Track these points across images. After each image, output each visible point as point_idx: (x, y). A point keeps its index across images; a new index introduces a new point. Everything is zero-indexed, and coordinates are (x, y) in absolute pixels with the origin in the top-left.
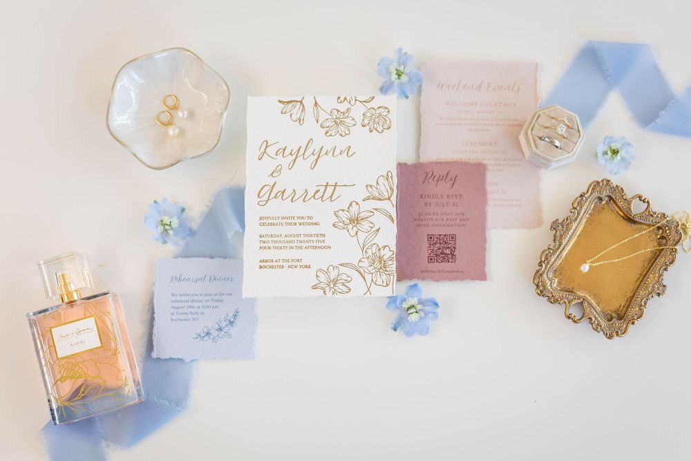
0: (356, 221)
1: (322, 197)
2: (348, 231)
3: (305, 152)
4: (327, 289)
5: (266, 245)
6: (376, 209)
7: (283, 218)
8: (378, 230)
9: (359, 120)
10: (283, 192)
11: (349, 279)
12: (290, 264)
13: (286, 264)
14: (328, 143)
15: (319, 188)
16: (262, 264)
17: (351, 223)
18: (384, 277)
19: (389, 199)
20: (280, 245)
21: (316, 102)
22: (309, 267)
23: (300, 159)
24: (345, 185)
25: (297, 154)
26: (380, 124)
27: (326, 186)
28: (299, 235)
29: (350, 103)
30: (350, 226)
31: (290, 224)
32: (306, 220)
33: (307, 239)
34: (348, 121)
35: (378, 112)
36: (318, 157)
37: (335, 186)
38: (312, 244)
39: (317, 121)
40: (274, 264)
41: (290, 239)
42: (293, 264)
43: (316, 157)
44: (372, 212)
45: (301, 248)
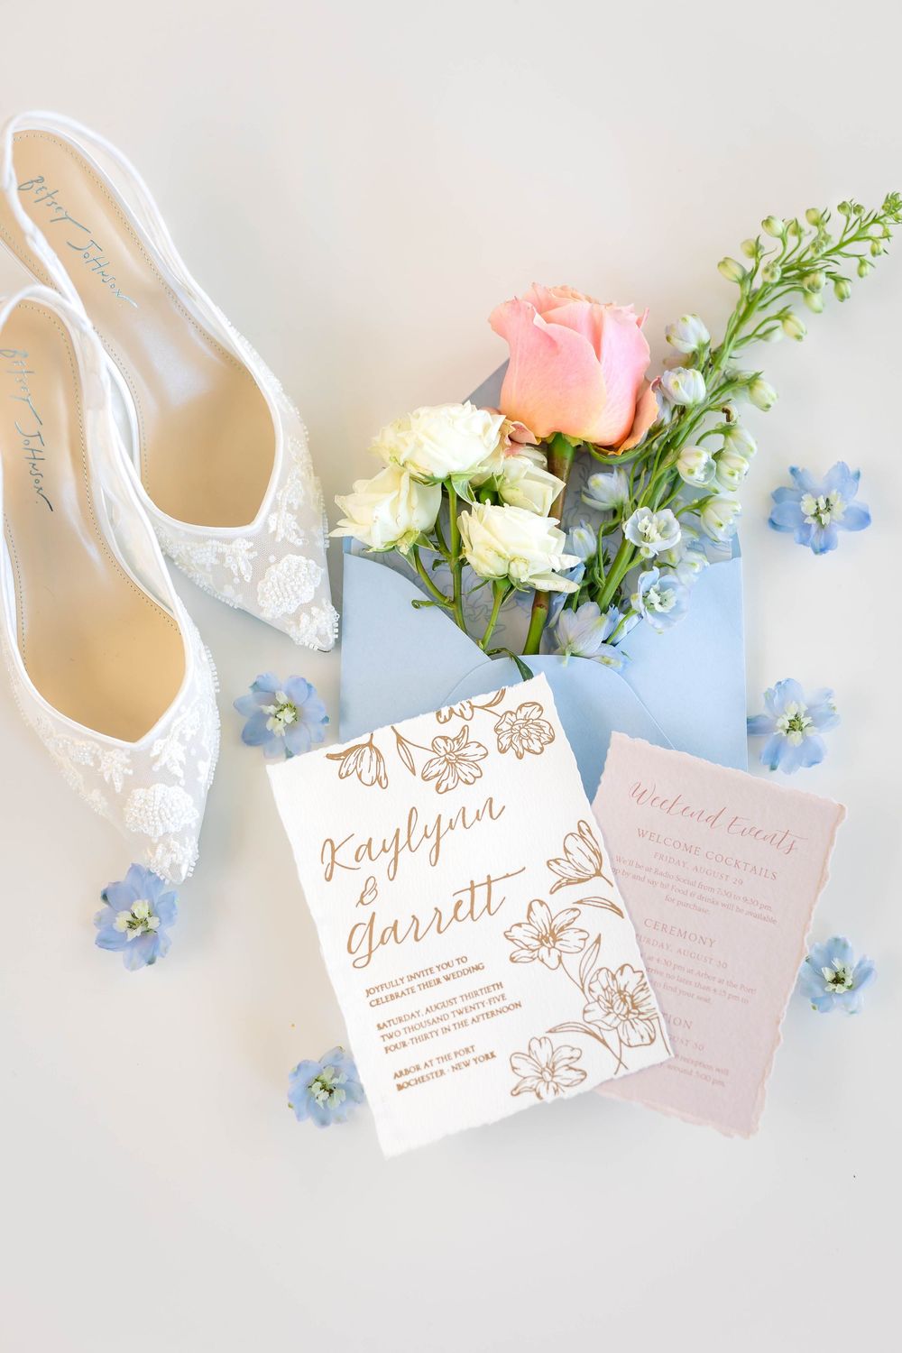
0: (550, 937)
1: (471, 912)
2: (542, 961)
3: (409, 837)
4: (542, 1088)
5: (395, 1040)
6: (580, 902)
7: (411, 978)
8: (598, 941)
9: (490, 741)
10: (394, 928)
11: (576, 1053)
12: (454, 1062)
13: (446, 1066)
14: (448, 806)
15: (458, 897)
16: (400, 1081)
17: (542, 945)
18: (641, 1027)
19: (598, 873)
20: (421, 1032)
21: (397, 734)
22: (493, 1056)
23: (405, 855)
24: (508, 876)
25: (396, 846)
26: (533, 736)
27: (472, 888)
28: (452, 1001)
29: (462, 716)
30: (544, 951)
31: (427, 985)
32: (457, 967)
33: (471, 1002)
34: (471, 750)
35: (520, 715)
36: (438, 838)
37: (489, 882)
38: (482, 1010)
39: (413, 771)
40: (424, 1072)
41: (438, 1013)
42: (460, 1059)
43: (433, 839)
44: (575, 910)
45: (464, 1024)
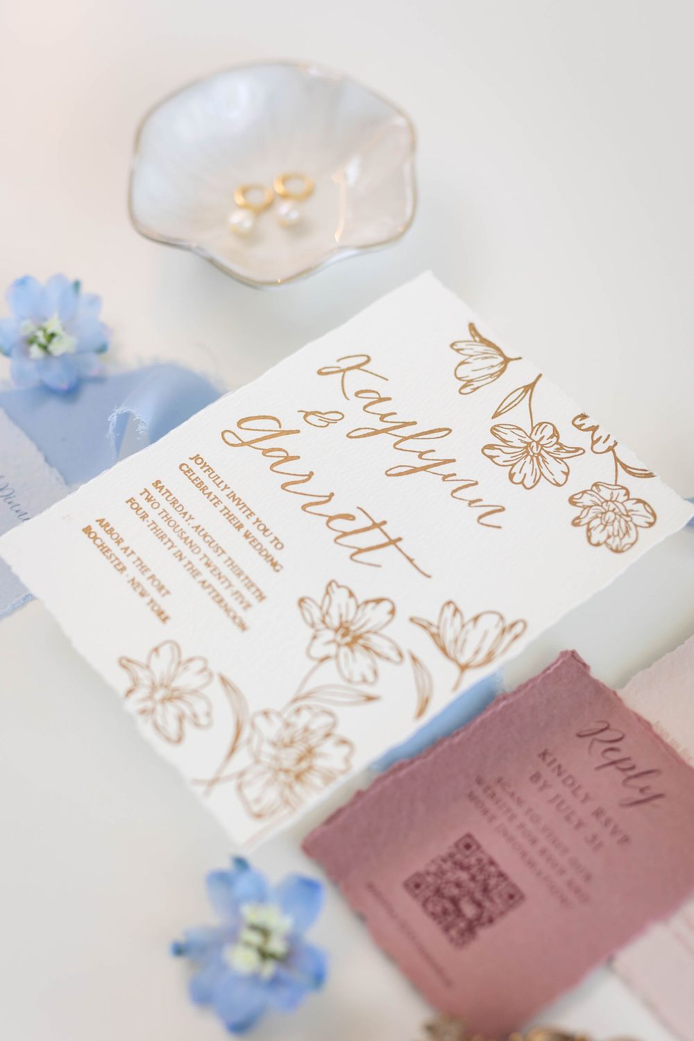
0: (351, 636)
1: (345, 534)
2: (315, 637)
3: (412, 437)
4: (142, 692)
5: (146, 506)
6: (414, 659)
7: (233, 497)
8: (370, 699)
9: (580, 481)
10: (288, 458)
11: (203, 720)
12: (142, 579)
13: (133, 571)
14: (471, 464)
15: (358, 514)
16: (96, 528)
17: (336, 631)
18: (272, 795)
19: (464, 668)
20: (168, 530)
21: (534, 383)
22: (165, 620)
23: (388, 439)
24: (411, 560)
25: (393, 427)
26: (609, 528)
27: (375, 525)
28: (219, 550)
29: (594, 443)
30: (329, 635)
31: (230, 516)
32: (265, 542)
33: (226, 571)
34: (556, 468)
35: (629, 505)
36: (425, 468)
37: (393, 542)
38: (220, 588)
39: (496, 415)
40: (116, 550)
41: (198, 540)
42: (147, 585)
43: (420, 463)
44: (401, 655)
45: (195, 573)
